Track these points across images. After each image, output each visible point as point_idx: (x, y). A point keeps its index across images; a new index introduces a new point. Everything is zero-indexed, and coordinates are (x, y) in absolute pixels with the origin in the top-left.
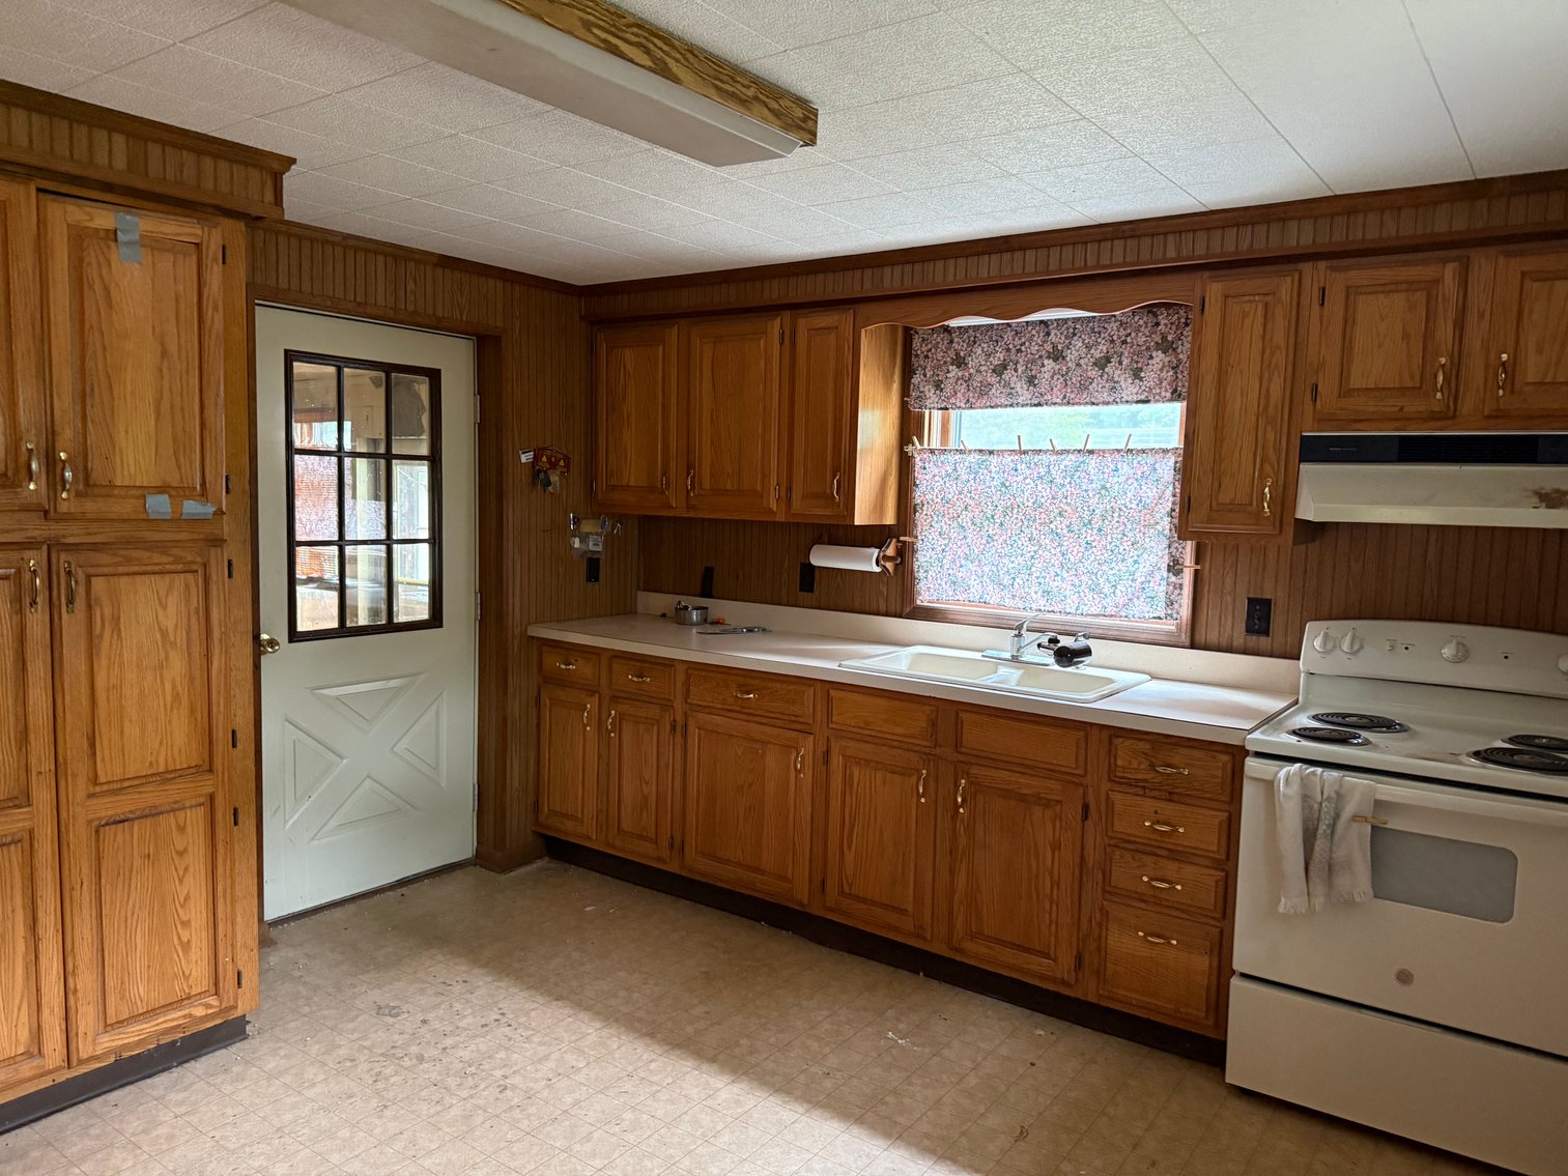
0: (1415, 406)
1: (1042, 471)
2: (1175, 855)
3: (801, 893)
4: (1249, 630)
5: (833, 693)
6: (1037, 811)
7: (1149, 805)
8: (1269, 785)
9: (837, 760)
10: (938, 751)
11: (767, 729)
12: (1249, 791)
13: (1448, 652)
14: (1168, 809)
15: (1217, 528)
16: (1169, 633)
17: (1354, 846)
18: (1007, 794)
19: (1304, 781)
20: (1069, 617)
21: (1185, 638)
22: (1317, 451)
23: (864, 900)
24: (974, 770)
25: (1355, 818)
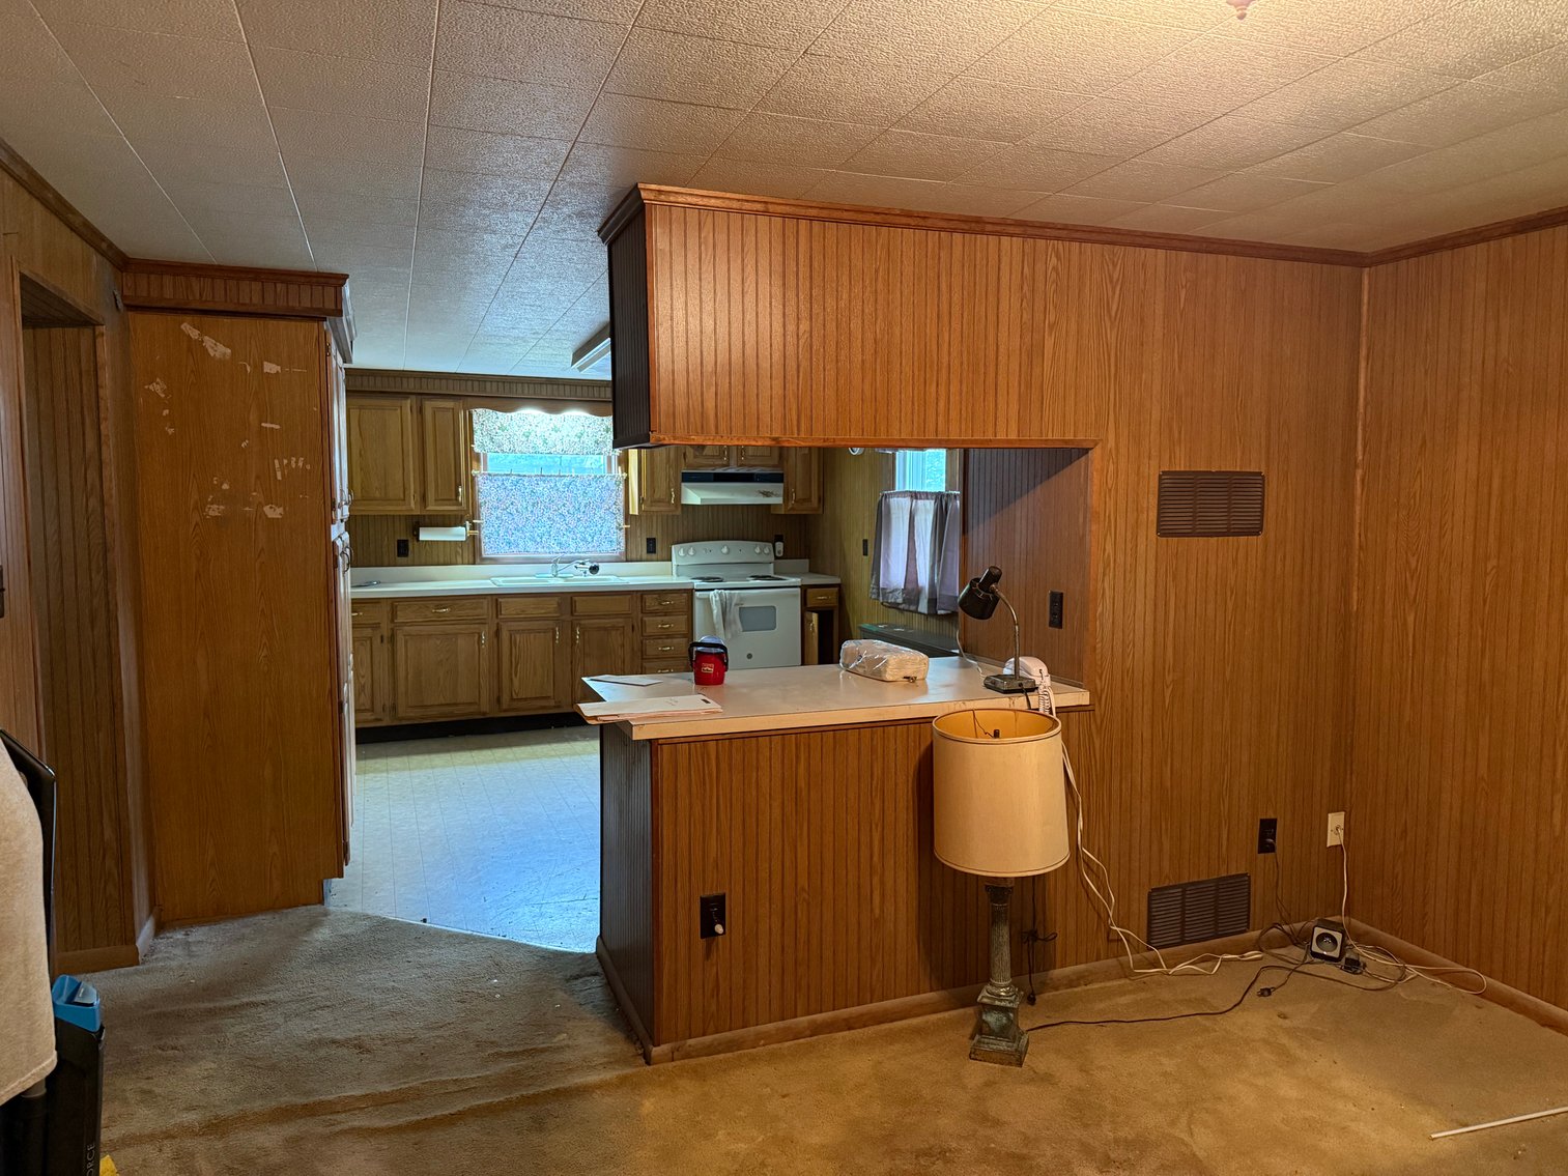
0: (720, 462)
1: (553, 485)
2: (669, 637)
3: (486, 707)
4: (649, 552)
5: (500, 600)
6: (614, 633)
7: (659, 619)
8: (707, 601)
9: (505, 635)
10: (563, 617)
11: (457, 626)
12: (698, 607)
13: (725, 550)
14: (666, 619)
15: (654, 509)
16: (617, 557)
17: (734, 614)
18: (599, 629)
19: (720, 595)
20: (572, 555)
21: (624, 558)
22: (689, 478)
23: (526, 699)
24: (583, 622)
25: (736, 605)
